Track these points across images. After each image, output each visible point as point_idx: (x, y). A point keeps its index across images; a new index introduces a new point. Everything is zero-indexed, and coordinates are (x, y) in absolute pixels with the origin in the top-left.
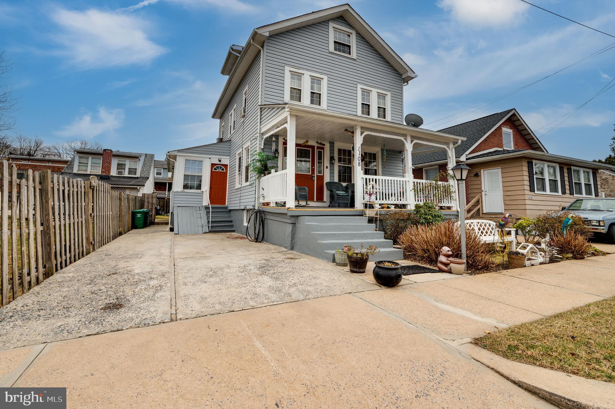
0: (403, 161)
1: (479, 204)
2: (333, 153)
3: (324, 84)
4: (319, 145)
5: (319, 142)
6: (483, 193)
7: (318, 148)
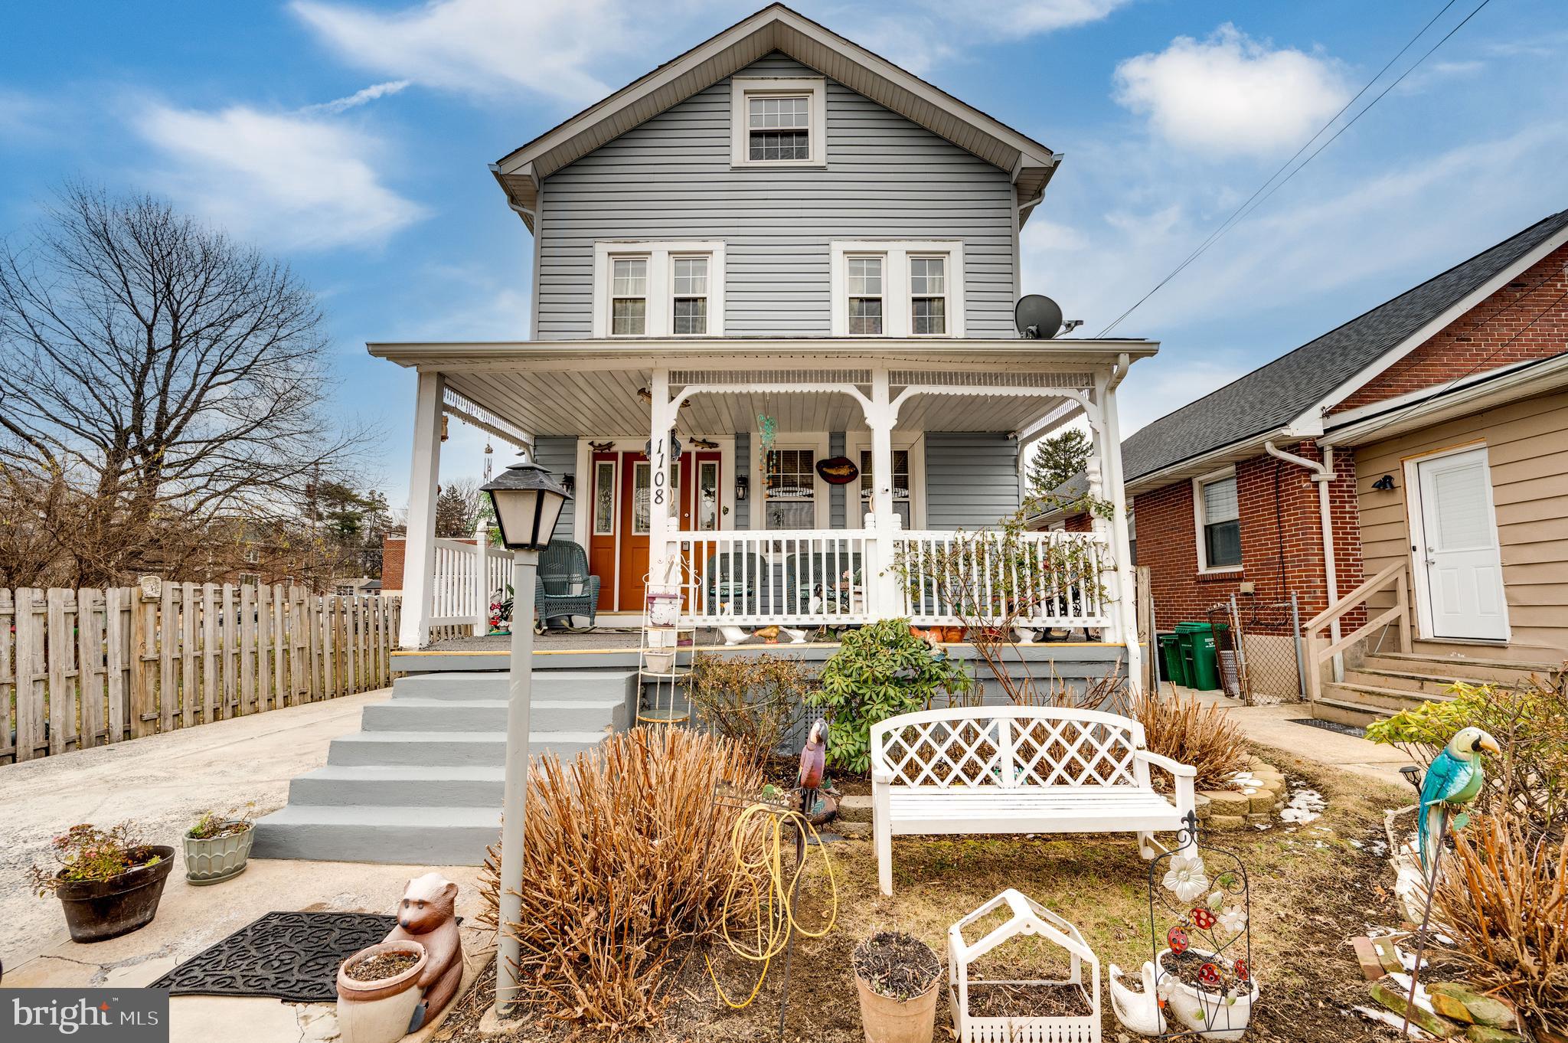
0: (1016, 466)
1: (1395, 603)
2: (748, 467)
3: (716, 266)
4: (699, 449)
5: (700, 437)
6: (1418, 559)
7: (700, 456)
